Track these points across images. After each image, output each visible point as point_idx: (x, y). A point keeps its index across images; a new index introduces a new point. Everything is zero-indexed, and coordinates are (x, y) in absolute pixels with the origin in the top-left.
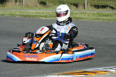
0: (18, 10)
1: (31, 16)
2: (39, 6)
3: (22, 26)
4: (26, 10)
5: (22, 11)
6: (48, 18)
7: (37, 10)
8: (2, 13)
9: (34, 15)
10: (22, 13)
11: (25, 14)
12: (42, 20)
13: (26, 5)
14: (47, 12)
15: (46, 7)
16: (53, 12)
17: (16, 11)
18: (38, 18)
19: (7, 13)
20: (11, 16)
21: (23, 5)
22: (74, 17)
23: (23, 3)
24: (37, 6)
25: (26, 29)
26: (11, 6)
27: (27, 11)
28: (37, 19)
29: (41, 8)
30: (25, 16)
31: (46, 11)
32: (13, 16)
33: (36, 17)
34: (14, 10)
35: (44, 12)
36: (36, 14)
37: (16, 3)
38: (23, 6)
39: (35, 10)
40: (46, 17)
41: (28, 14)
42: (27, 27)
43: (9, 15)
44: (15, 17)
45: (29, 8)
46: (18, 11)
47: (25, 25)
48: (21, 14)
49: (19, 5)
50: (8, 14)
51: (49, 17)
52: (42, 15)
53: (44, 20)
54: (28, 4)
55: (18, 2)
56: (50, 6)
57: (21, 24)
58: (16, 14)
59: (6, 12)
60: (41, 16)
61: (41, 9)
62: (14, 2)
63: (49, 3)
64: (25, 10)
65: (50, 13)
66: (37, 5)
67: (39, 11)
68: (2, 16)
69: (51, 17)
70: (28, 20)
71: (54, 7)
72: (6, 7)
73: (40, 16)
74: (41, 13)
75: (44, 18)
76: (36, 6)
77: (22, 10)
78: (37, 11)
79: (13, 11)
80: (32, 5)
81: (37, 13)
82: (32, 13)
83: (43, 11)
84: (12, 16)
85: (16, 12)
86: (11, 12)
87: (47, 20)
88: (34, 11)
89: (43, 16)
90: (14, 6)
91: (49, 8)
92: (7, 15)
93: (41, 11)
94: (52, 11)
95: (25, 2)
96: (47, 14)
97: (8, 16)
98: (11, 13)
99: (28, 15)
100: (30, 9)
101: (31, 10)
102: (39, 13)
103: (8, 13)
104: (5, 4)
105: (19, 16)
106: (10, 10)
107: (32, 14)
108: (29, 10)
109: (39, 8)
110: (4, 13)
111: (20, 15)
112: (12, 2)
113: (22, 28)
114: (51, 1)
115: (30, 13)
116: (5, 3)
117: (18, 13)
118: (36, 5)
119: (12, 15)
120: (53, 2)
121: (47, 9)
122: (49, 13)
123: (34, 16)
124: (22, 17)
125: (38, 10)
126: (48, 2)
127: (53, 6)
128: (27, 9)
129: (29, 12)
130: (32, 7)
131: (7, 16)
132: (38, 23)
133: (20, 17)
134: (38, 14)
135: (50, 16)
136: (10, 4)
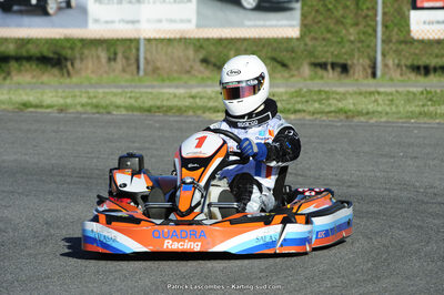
0: (122, 87)
1: (170, 109)
2: (200, 72)
4: (153, 87)
5: (137, 90)
7: (192, 87)
8: (62, 101)
9: (180, 104)
10: (136, 99)
11: (149, 103)
13: (150, 68)
17: (114, 90)
18: (198, 117)
19: (78, 100)
20: (94, 111)
21: (138, 68)
22: (333, 109)
23: (138, 60)
24: (193, 72)
25: (153, 160)
26: (93, 72)
27: (155, 91)
28: (195, 119)
29: (208, 78)
30: (149, 110)
32: (102, 110)
33: (191, 113)
34: (107, 90)
36: (188, 102)
37: (112, 63)
38: (141, 73)
39: (186, 86)
41: (159, 103)
42: (155, 153)
43: (89, 109)
44: (109, 113)
45: (163, 80)
46: (120, 90)
47: (147, 145)
48: (132, 101)
49: (124, 71)
50: (83, 105)
52: (211, 104)
54: (159, 64)
55: (120, 56)
57: (134, 142)
58: (111, 104)
59: (75, 96)
60: (210, 109)
61: (209, 82)
62: (103, 55)
64: (147, 87)
66: (191, 67)
67: (200, 89)
68: (61, 111)
70: (157, 125)
72: (75, 80)
73: (205, 109)
74: (210, 98)
76: (188, 72)
77: (135, 87)
78: (194, 91)
79: (101, 91)
80: (175, 68)
81: (193, 97)
82: (175, 96)
83: (216, 89)
84: (98, 113)
85: (115, 95)
86: (95, 97)
88: (181, 91)
90: (106, 72)
92: (79, 109)
93: (209, 90)
95: (146, 59)
97: (85, 113)
98: (94, 101)
99: (158, 108)
100: (167, 83)
101: (169, 87)
102: (201, 98)
103: (84, 100)
104: (72, 64)
105: (124, 112)
106: (91, 91)
107: (174, 102)
108: (161, 87)
109: (202, 79)
110: (69, 101)
111: (130, 108)
112: (98, 57)
115: (168, 100)
116: (69, 64)
117: (119, 101)
118: (188, 68)
119: (97, 106)
123: (180, 111)
124: (135, 113)
125: (198, 86)
128: (156, 83)
129: (163, 93)
130: (175, 75)
131: (78, 112)
133: (130, 113)
134: (198, 100)
136: (90, 65)
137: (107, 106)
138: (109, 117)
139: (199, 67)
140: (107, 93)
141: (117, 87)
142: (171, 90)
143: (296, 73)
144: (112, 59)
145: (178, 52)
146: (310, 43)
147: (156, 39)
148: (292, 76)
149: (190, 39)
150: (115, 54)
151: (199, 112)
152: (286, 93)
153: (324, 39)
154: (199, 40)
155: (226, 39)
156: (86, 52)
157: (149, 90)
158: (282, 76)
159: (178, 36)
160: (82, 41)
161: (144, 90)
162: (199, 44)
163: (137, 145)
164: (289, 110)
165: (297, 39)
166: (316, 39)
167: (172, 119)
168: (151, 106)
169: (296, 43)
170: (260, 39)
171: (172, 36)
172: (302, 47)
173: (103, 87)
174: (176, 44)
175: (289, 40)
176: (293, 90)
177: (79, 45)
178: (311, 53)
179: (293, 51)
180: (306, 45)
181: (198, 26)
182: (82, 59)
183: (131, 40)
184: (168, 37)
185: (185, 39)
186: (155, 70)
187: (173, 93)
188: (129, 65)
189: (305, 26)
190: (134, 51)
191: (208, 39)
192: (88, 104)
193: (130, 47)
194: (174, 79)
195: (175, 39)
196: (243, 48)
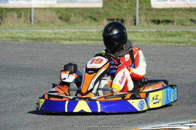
0: (24, 29)
1: (45, 39)
2: (59, 23)
3: (30, 57)
4: (37, 29)
5: (30, 31)
6: (75, 42)
7: (55, 29)
9: (49, 37)
10: (30, 35)
11: (36, 36)
12: (63, 45)
13: (36, 21)
14: (72, 32)
15: (70, 24)
16: (82, 32)
18: (58, 42)
19: (4, 35)
20: (12, 40)
21: (31, 21)
23: (31, 18)
24: (55, 23)
25: (38, 62)
26: (11, 23)
27: (38, 31)
28: (56, 43)
29: (62, 25)
30: (36, 39)
31: (70, 30)
32: (15, 40)
33: (54, 41)
34: (17, 31)
35: (67, 32)
36: (53, 36)
37: (19, 19)
38: (32, 23)
39: (52, 29)
40: (70, 40)
41: (40, 36)
42: (38, 58)
43: (9, 39)
44: (18, 41)
45: (42, 26)
46: (22, 31)
47: (35, 55)
48: (28, 36)
49: (25, 22)
50: (6, 37)
51: (75, 39)
52: (63, 37)
53: (67, 45)
54: (40, 19)
55: (23, 16)
56: (77, 22)
58: (19, 37)
59: (2, 33)
60: (63, 39)
61: (62, 27)
62: (15, 15)
63: (75, 16)
64: (35, 29)
65: (77, 34)
66: (55, 20)
67: (58, 30)
69: (79, 40)
70: (40, 46)
71: (84, 23)
72: (3, 26)
73: (61, 39)
74: (63, 34)
75: (67, 42)
76: (53, 23)
77: (30, 29)
78: (56, 31)
79: (14, 31)
80: (47, 21)
81: (55, 34)
82: (47, 33)
83: (65, 30)
84: (13, 41)
85: (21, 33)
86: (12, 34)
87: (73, 45)
88: (50, 31)
89: (65, 40)
90: (17, 23)
91: (76, 25)
92: (5, 39)
93: (62, 31)
94: (80, 30)
95: (34, 17)
96: (72, 35)
97: (7, 41)
98: (12, 35)
99: (40, 38)
100: (44, 27)
101: (45, 29)
102: (59, 34)
103: (7, 35)
104: (2, 19)
105: (25, 41)
106: (10, 31)
107: (47, 36)
108: (41, 29)
109: (59, 26)
111: (27, 39)
112: (13, 16)
113: (31, 59)
114: (79, 13)
115: (44, 35)
117: (22, 35)
118: (53, 21)
119: (12, 38)
120: (82, 14)
121: (73, 27)
122: (75, 33)
123: (50, 40)
124: (30, 41)
126: (73, 14)
127: (82, 21)
128: (39, 27)
129: (42, 32)
130: (47, 24)
132: (58, 50)
133: (27, 41)
134: (57, 35)
135: (77, 39)
136: (10, 20)
137: (17, 38)
138: (18, 42)
139: (58, 20)
140: (17, 32)
141: (21, 29)
142: (46, 31)
143: (101, 23)
144: (19, 17)
145: (49, 14)
146: (107, 10)
147: (38, 8)
148: (99, 24)
149: (54, 8)
150: (21, 15)
151: (58, 40)
152: (96, 32)
153: (113, 8)
154: (58, 8)
155: (70, 8)
156: (8, 14)
157: (36, 31)
158: (95, 25)
159: (48, 7)
160: (6, 9)
161: (33, 31)
162: (58, 10)
163: (30, 55)
164: (98, 40)
165: (101, 8)
166: (109, 8)
167: (46, 43)
168: (37, 38)
169: (101, 10)
170: (85, 8)
171: (46, 7)
172: (103, 11)
173: (15, 29)
174: (47, 10)
175: (97, 8)
176: (99, 30)
177: (5, 10)
178: (107, 14)
179: (99, 13)
180: (105, 11)
181: (57, 2)
182: (6, 17)
183: (28, 9)
184: (44, 7)
185: (52, 8)
186: (39, 22)
187: (46, 32)
188: (27, 19)
189: (105, 3)
190: (29, 13)
191: (62, 8)
192: (8, 37)
193: (27, 12)
194: (47, 26)
195: (47, 8)
196: (77, 12)
